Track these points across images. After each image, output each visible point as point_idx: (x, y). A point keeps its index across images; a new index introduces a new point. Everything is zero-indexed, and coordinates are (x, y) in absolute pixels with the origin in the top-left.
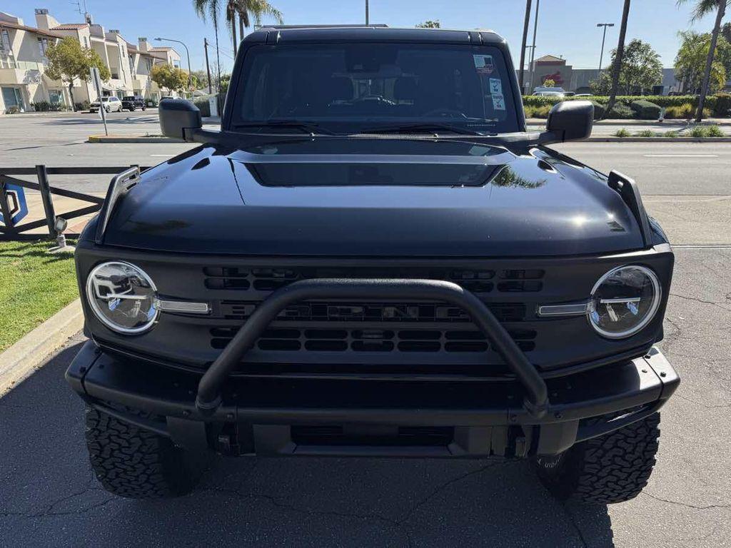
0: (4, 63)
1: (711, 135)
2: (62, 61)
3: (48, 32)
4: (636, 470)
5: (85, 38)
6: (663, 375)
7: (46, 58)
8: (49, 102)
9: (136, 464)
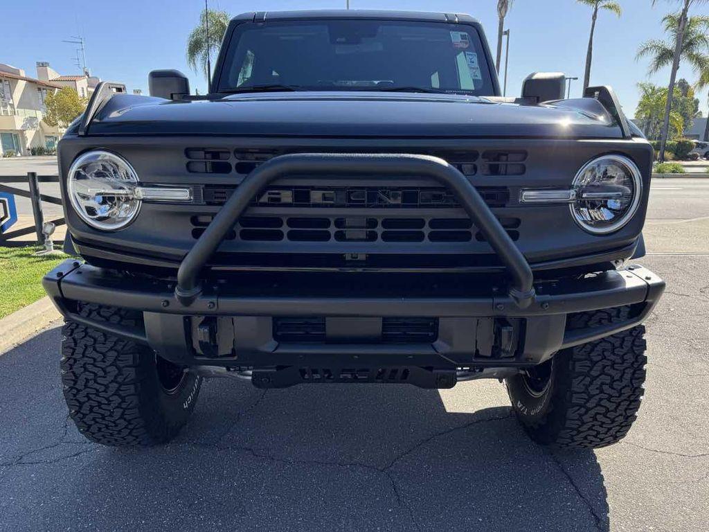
0: (4, 111)
1: (673, 172)
2: (59, 109)
3: (47, 82)
4: (625, 400)
5: (83, 88)
6: (648, 278)
7: (45, 106)
8: (45, 146)
9: (110, 396)
